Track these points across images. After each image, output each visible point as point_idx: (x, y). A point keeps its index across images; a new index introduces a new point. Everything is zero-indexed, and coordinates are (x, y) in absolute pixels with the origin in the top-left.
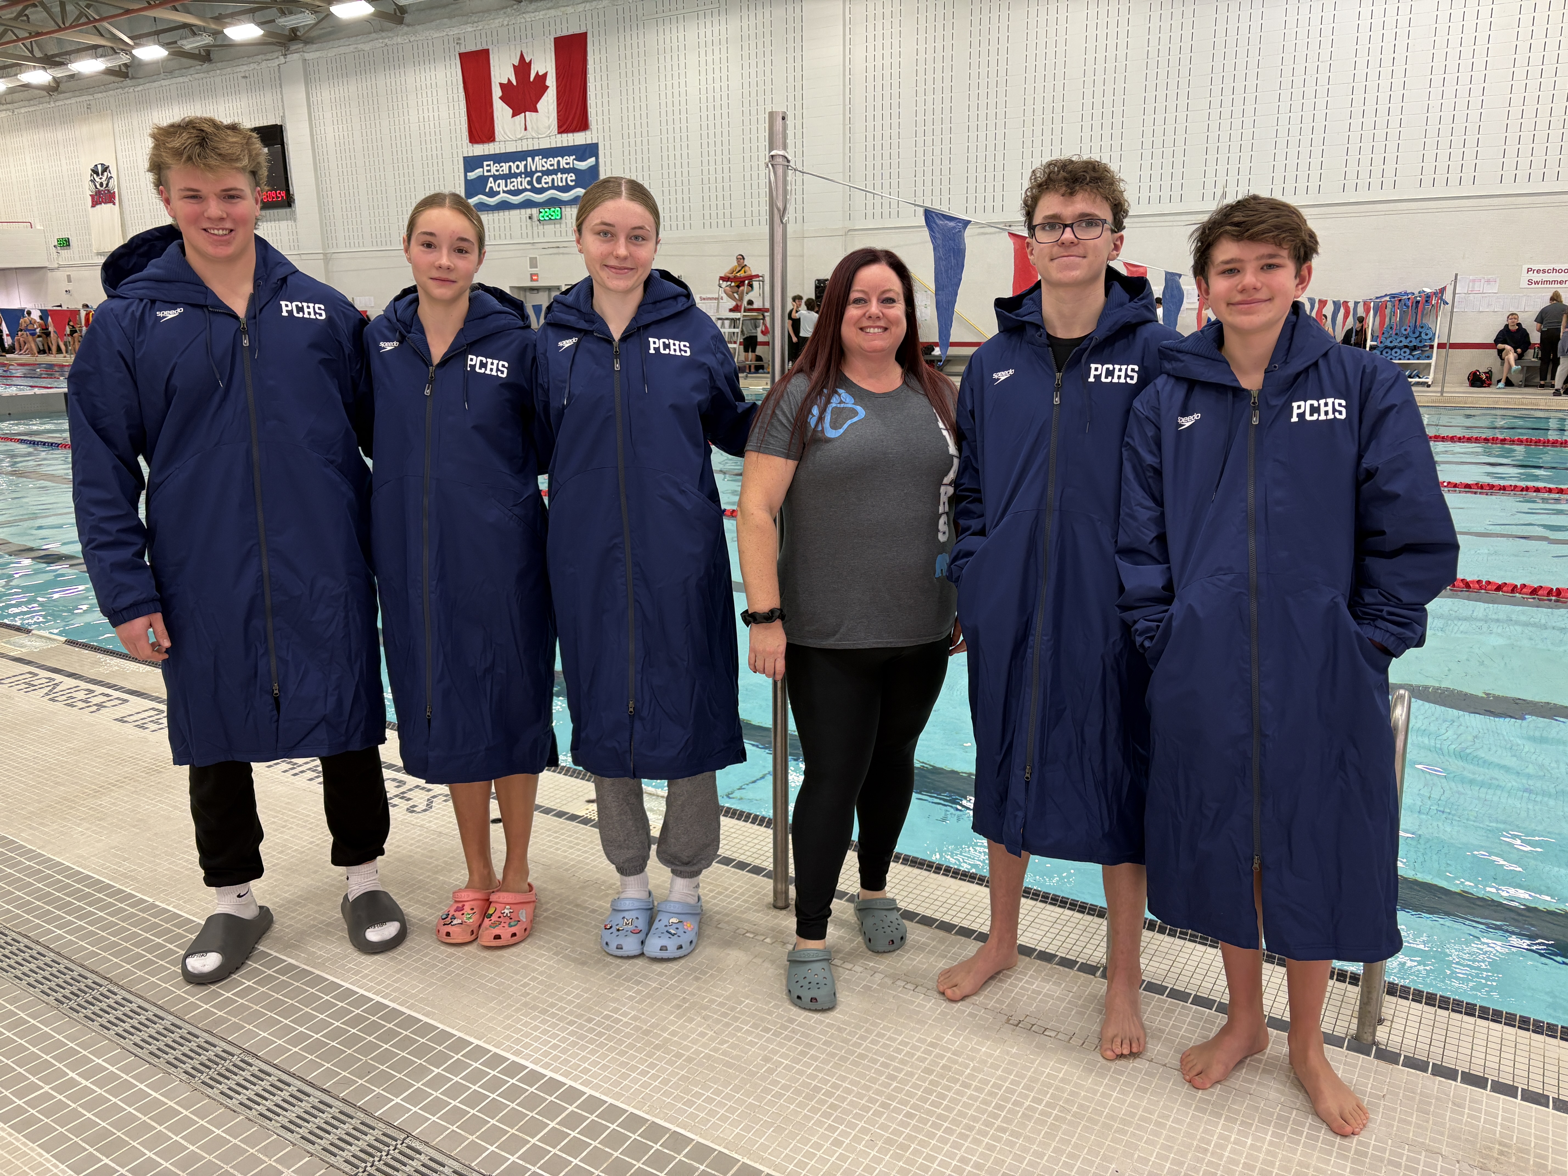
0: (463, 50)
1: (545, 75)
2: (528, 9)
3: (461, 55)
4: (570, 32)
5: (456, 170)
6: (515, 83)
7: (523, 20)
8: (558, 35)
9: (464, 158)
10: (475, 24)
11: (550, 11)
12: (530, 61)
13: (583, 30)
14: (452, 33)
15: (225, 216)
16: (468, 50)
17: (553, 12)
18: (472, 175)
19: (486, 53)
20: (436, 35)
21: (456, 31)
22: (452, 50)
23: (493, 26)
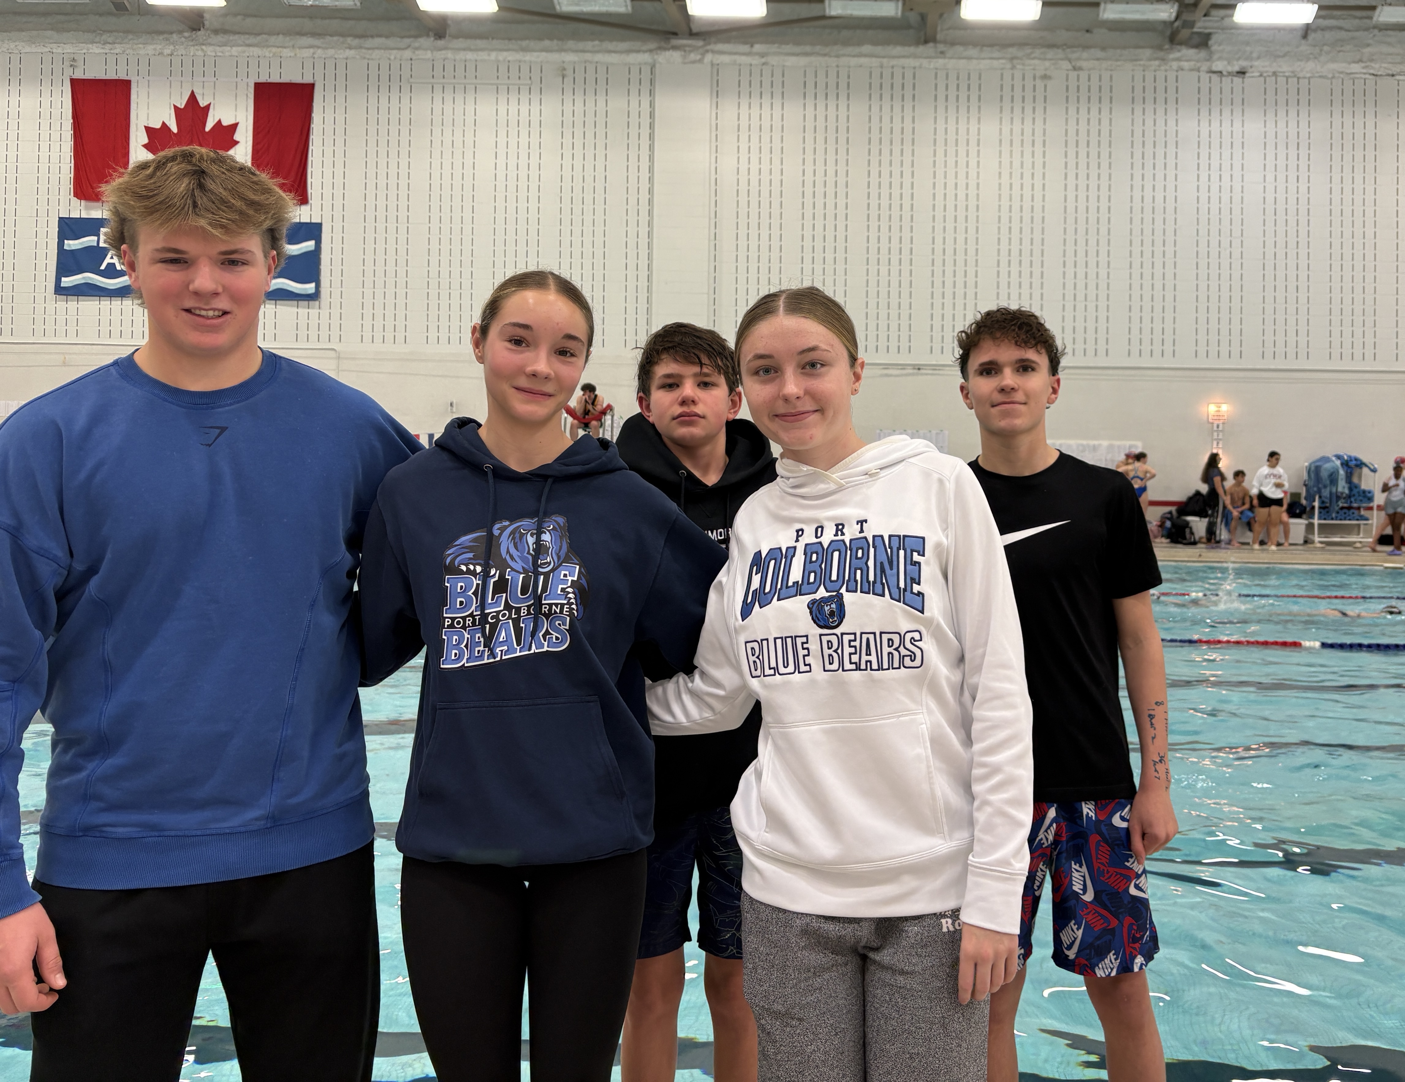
0: (79, 75)
1: (234, 127)
2: (210, 41)
3: (75, 83)
4: (285, 79)
5: (42, 235)
6: (175, 129)
7: (200, 53)
8: (263, 79)
9: (61, 219)
10: (108, 46)
11: (251, 49)
12: (208, 107)
13: (308, 79)
14: (60, 50)
15: (220, 290)
16: (89, 75)
17: (256, 51)
18: (71, 244)
19: (126, 85)
20: (28, 49)
21: (69, 49)
22: (58, 71)
23: (142, 52)
